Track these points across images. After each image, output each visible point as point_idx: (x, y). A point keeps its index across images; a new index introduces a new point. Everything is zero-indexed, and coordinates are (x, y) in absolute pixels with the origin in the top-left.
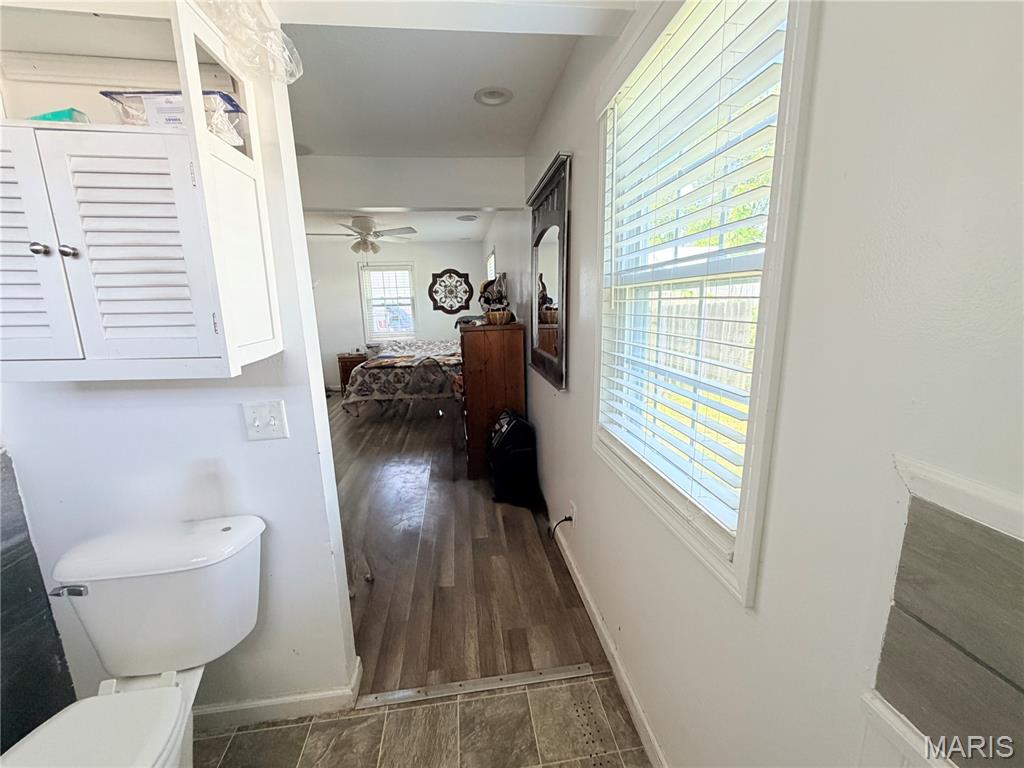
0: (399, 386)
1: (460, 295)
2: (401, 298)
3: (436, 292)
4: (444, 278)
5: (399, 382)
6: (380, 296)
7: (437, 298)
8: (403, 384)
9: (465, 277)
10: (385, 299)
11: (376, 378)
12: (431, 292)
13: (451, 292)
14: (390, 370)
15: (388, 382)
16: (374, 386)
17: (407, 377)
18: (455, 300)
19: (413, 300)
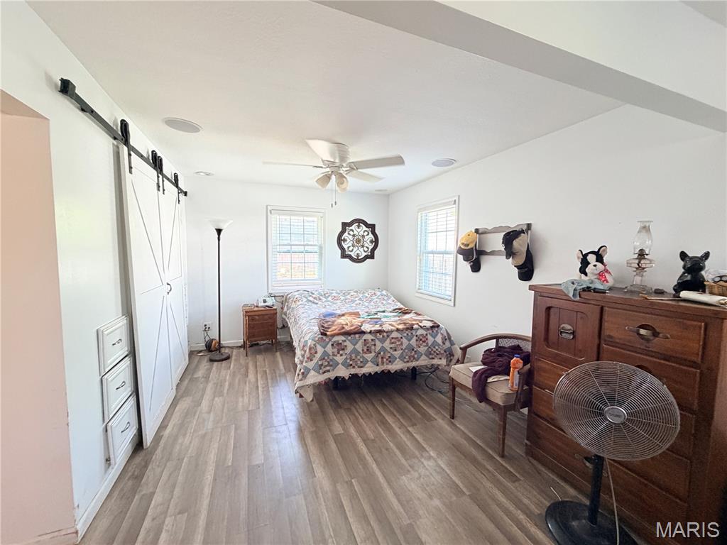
0: (369, 356)
1: (366, 245)
2: (308, 245)
3: (345, 240)
4: (353, 228)
5: (369, 351)
6: (286, 243)
7: (345, 246)
8: (373, 354)
9: (372, 227)
10: (291, 245)
11: (340, 347)
12: (340, 240)
13: (358, 241)
14: (357, 336)
15: (355, 351)
16: (339, 359)
17: (379, 345)
18: (362, 250)
19: (321, 248)
